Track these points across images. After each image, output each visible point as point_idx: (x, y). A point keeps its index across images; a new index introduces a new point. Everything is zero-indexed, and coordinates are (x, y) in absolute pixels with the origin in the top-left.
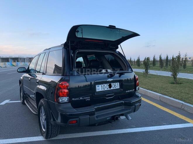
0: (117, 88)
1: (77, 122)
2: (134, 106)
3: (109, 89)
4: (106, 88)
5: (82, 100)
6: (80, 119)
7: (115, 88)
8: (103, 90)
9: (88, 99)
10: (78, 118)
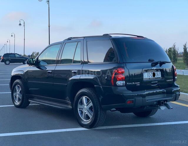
0: (159, 77)
1: (133, 102)
2: (175, 94)
3: (153, 77)
4: (151, 76)
5: (134, 85)
6: (135, 99)
7: (157, 77)
8: (148, 77)
9: (138, 84)
10: (134, 98)
